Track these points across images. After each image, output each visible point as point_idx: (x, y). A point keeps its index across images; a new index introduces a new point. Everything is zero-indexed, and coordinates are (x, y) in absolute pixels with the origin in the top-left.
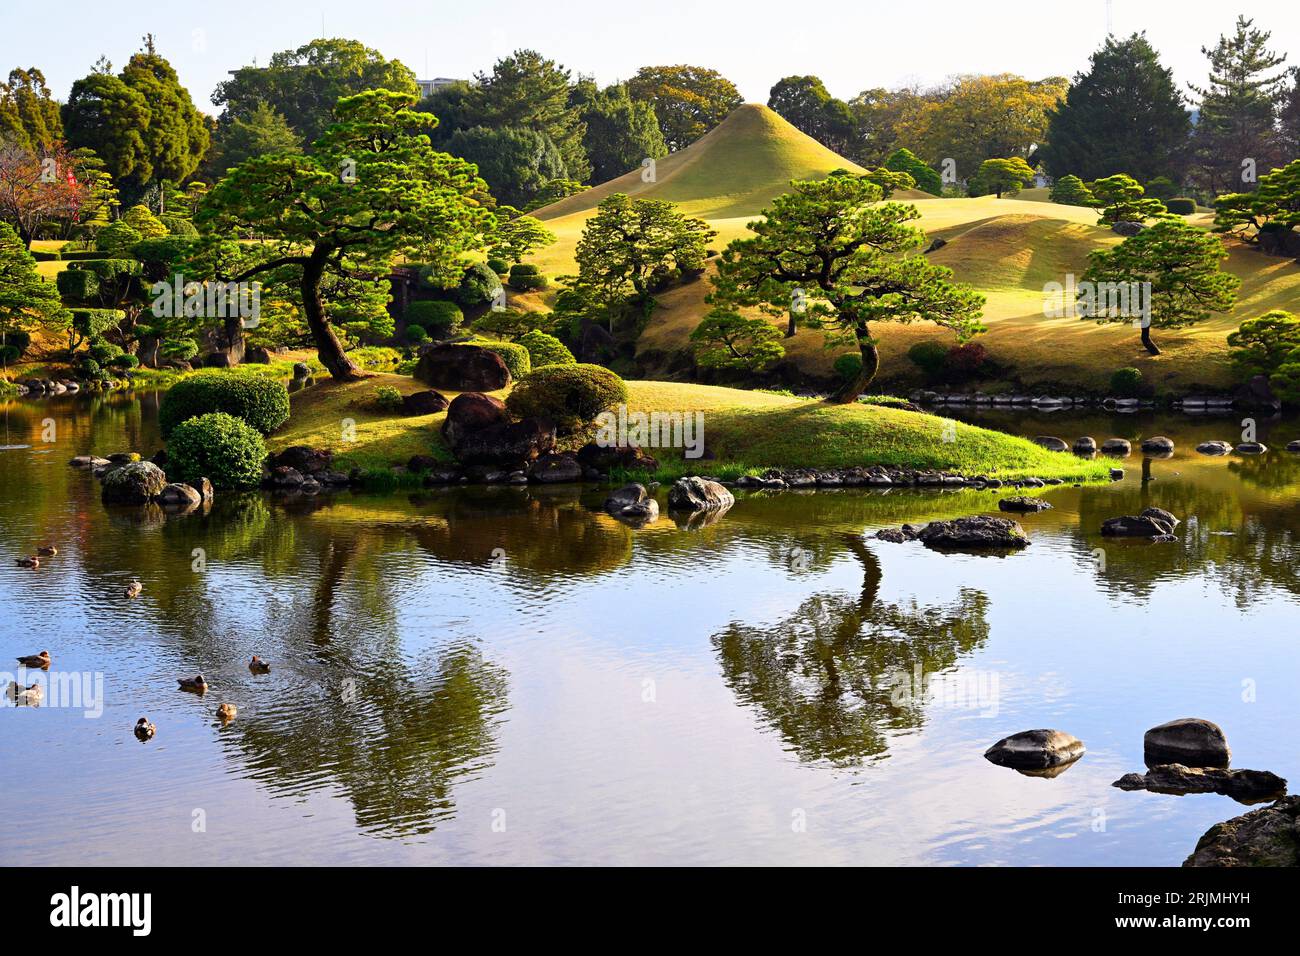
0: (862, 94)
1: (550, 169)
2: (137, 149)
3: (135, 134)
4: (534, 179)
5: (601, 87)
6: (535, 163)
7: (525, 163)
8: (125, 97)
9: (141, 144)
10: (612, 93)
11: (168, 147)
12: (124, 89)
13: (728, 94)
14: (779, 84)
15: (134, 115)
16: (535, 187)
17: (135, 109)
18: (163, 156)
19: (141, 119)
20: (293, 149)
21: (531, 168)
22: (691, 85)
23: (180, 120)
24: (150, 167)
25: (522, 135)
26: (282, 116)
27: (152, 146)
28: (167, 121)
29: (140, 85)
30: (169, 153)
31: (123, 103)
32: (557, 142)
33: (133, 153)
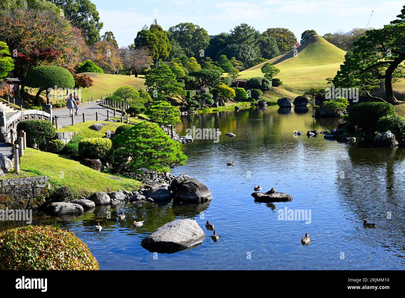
0: (325, 35)
1: (253, 55)
2: (155, 50)
3: (155, 46)
4: (249, 58)
5: (261, 33)
6: (249, 53)
7: (247, 54)
8: (152, 36)
9: (156, 49)
10: (264, 34)
11: (163, 49)
12: (152, 34)
13: (291, 35)
14: (304, 32)
15: (155, 40)
16: (249, 60)
17: (155, 39)
18: (162, 52)
19: (157, 42)
20: (182, 51)
21: (248, 55)
22: (281, 33)
23: (165, 42)
24: (158, 55)
25: (245, 46)
26: (178, 42)
27: (159, 49)
28: (162, 42)
29: (155, 33)
30: (163, 51)
31: (152, 37)
32: (253, 48)
33: (154, 51)
